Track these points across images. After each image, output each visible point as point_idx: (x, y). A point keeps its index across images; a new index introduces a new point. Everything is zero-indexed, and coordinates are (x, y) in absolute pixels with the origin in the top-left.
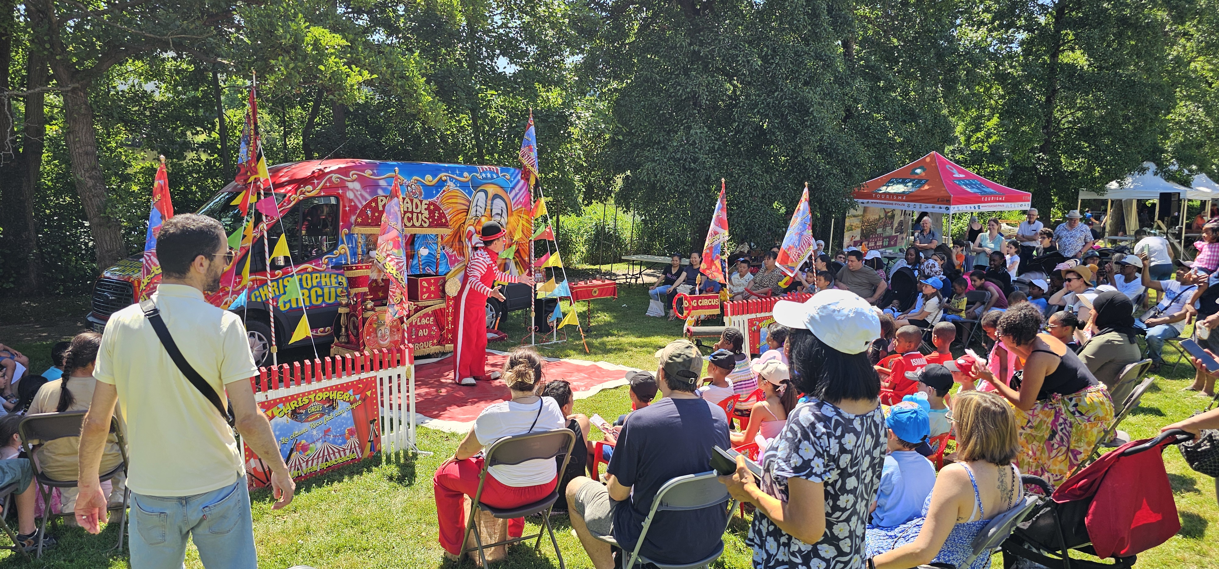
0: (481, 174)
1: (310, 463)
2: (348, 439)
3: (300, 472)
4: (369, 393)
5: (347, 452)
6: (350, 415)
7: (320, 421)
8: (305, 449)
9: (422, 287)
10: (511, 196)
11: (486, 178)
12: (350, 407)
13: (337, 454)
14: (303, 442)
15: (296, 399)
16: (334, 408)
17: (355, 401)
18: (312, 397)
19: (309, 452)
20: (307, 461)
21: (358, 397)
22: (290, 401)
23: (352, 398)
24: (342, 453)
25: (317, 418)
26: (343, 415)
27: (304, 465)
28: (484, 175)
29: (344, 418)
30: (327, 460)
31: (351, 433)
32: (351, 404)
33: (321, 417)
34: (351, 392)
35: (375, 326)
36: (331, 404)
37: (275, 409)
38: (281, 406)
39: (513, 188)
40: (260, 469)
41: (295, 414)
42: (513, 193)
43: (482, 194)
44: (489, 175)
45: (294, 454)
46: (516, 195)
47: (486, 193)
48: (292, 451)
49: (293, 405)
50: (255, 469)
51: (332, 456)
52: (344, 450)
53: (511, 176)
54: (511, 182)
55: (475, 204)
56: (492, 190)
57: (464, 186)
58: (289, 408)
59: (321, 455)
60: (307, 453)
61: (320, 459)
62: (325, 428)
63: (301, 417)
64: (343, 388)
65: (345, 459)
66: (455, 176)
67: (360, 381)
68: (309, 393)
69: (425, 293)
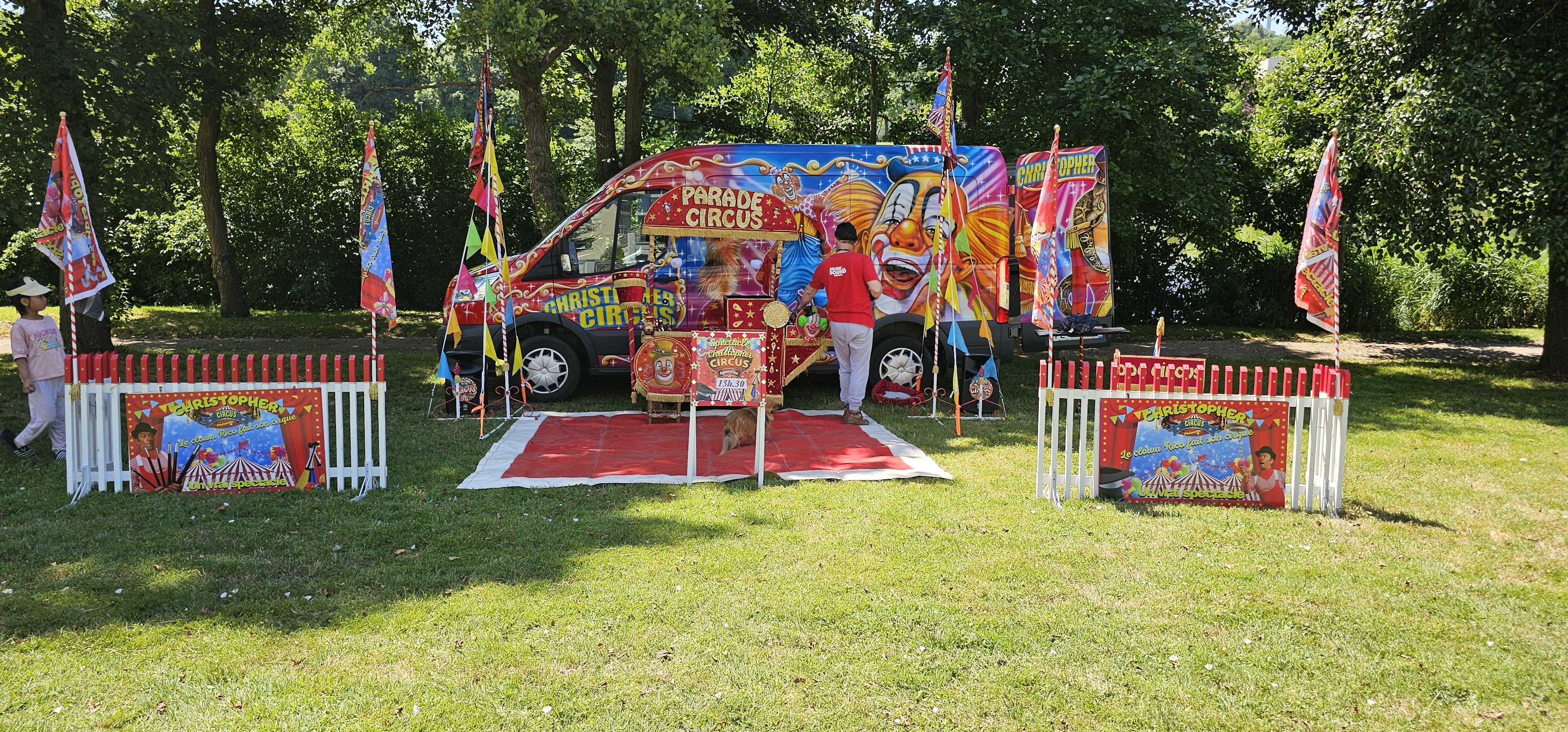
0: (911, 156)
1: (218, 477)
2: (274, 459)
3: (203, 484)
4: (308, 408)
5: (273, 475)
6: (278, 430)
7: (233, 430)
8: (211, 459)
9: (733, 311)
10: (966, 190)
11: (920, 163)
12: (278, 420)
13: (257, 475)
14: (209, 450)
15: (201, 398)
16: (254, 418)
17: (286, 414)
18: (223, 398)
19: (216, 464)
20: (214, 475)
21: (291, 410)
22: (192, 399)
23: (281, 410)
24: (265, 475)
25: (228, 426)
26: (268, 429)
27: (209, 478)
28: (916, 159)
29: (269, 432)
30: (241, 479)
31: (279, 453)
32: (281, 417)
33: (234, 425)
34: (280, 402)
35: (652, 355)
36: (251, 414)
37: (171, 405)
38: (179, 402)
39: (973, 177)
40: (148, 469)
41: (198, 414)
42: (972, 185)
43: (910, 187)
44: (926, 158)
45: (196, 461)
46: (978, 188)
47: (916, 185)
48: (193, 458)
49: (197, 404)
50: (142, 468)
51: (250, 475)
52: (268, 472)
53: (970, 159)
54: (969, 168)
55: (892, 201)
56: (926, 181)
57: (876, 176)
58: (190, 406)
59: (234, 470)
60: (214, 465)
61: (233, 476)
62: (239, 440)
63: (207, 421)
64: (272, 396)
65: (269, 483)
66: (860, 161)
67: (295, 391)
68: (219, 393)
69: (738, 319)
